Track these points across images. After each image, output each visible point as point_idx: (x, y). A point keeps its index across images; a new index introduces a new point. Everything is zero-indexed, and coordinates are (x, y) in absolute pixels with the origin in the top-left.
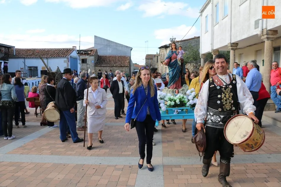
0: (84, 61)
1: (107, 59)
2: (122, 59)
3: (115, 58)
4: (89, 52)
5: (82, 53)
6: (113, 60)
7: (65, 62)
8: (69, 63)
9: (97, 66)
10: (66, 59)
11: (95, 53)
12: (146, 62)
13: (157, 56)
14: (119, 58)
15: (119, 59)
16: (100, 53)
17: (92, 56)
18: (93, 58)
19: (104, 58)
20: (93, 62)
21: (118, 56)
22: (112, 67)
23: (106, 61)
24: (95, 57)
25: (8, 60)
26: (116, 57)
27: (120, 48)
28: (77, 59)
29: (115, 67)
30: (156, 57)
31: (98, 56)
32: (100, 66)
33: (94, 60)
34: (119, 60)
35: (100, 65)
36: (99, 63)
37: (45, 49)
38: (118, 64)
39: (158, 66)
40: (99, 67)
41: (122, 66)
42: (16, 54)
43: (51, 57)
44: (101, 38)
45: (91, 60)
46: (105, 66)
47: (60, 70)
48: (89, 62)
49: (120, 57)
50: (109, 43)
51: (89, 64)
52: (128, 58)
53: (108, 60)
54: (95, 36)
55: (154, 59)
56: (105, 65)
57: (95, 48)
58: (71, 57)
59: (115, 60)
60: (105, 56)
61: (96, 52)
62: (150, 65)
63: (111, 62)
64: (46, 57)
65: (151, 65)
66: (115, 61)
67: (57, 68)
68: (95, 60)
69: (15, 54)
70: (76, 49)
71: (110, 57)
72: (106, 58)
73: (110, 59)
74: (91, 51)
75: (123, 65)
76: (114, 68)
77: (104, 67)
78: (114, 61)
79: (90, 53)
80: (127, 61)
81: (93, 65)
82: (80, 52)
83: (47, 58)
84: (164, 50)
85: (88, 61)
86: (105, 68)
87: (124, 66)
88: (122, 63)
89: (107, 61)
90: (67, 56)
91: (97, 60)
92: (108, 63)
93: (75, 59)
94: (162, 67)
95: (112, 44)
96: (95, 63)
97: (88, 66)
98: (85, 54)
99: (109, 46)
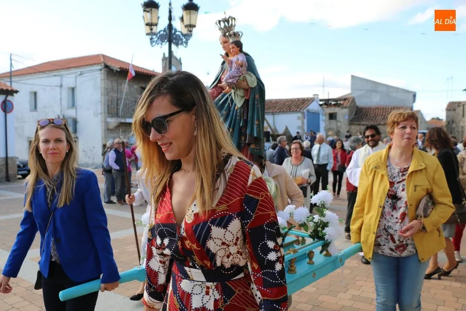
0: (332, 116)
1: (372, 112)
4: (342, 102)
5: (331, 104)
6: (381, 114)
7: (299, 118)
8: (305, 121)
9: (354, 124)
10: (300, 115)
11: (351, 104)
12: (447, 116)
13: (464, 105)
16: (361, 103)
17: (346, 107)
18: (346, 111)
19: (366, 111)
20: (347, 117)
21: (390, 108)
23: (368, 116)
24: (350, 111)
26: (386, 108)
27: (394, 94)
28: (319, 113)
29: (383, 125)
30: (462, 107)
31: (357, 107)
32: (358, 125)
33: (348, 114)
35: (357, 123)
36: (356, 120)
39: (464, 122)
40: (356, 126)
43: (279, 112)
44: (361, 78)
45: (343, 114)
47: (289, 131)
48: (339, 117)
50: (375, 87)
51: (340, 121)
53: (373, 114)
54: (353, 77)
55: (457, 110)
57: (353, 95)
58: (308, 111)
59: (384, 114)
60: (369, 108)
61: (352, 102)
62: (451, 122)
63: (377, 117)
64: (272, 112)
65: (453, 122)
67: (285, 128)
68: (350, 115)
70: (318, 98)
71: (376, 108)
72: (369, 110)
73: (375, 112)
74: (345, 99)
79: (342, 104)
81: (347, 122)
82: (327, 103)
83: (273, 114)
89: (371, 115)
90: (302, 110)
91: (355, 115)
92: (372, 120)
93: (316, 115)
95: (381, 88)
96: (351, 119)
97: (339, 124)
98: (335, 105)
99: (376, 91)
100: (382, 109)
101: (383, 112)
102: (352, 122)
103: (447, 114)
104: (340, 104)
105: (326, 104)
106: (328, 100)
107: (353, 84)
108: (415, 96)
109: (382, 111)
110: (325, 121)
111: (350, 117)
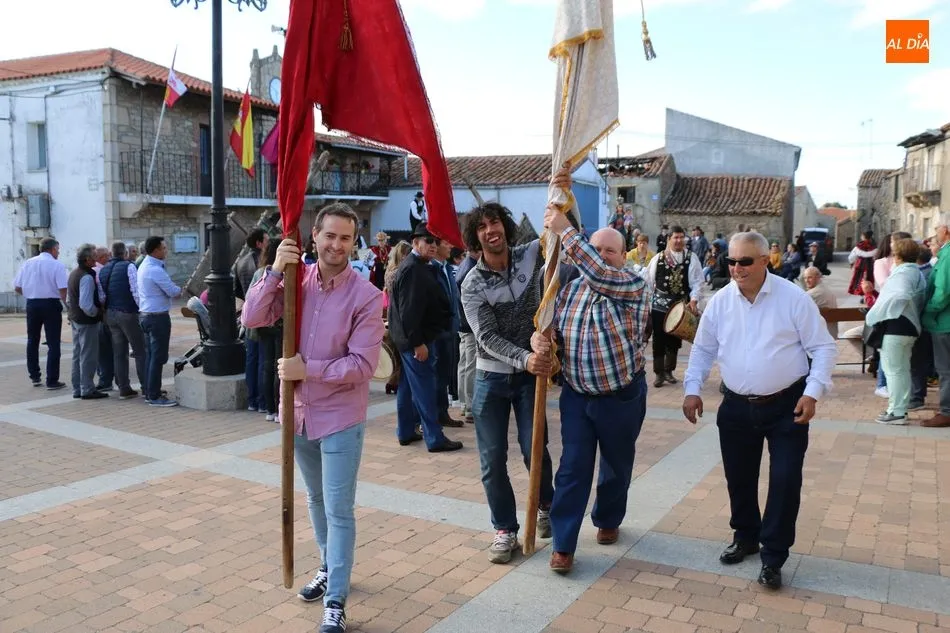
0: (626, 194)
1: (708, 189)
2: (760, 189)
3: (735, 185)
4: (646, 166)
5: (623, 168)
6: (728, 191)
9: (671, 213)
11: (665, 168)
12: (860, 200)
13: (897, 176)
14: (751, 184)
15: (748, 188)
16: (686, 168)
17: (654, 177)
18: (655, 184)
19: (696, 186)
20: (655, 197)
21: (747, 178)
22: (721, 214)
23: (701, 196)
24: (664, 186)
25: (386, 195)
26: (738, 181)
27: (757, 151)
28: (598, 188)
29: (731, 215)
30: (893, 180)
31: (678, 176)
32: (680, 213)
33: (658, 191)
34: (750, 191)
35: (678, 209)
36: (676, 204)
37: (497, 157)
38: (744, 205)
39: (897, 211)
40: (675, 216)
41: (755, 213)
42: (409, 176)
43: (509, 184)
44: (687, 115)
45: (648, 190)
46: (695, 213)
47: (530, 224)
48: (641, 198)
49: (755, 179)
50: (716, 133)
51: (643, 207)
52: (782, 185)
53: (710, 192)
54: (669, 111)
55: (883, 188)
56: (699, 210)
57: (668, 152)
59: (734, 191)
60: (702, 179)
61: (667, 165)
62: (870, 212)
63: (720, 199)
64: (495, 184)
65: (874, 210)
66: (735, 195)
67: (522, 217)
68: (663, 192)
69: (406, 176)
70: (594, 155)
71: (718, 180)
72: (704, 183)
73: (716, 188)
74: (653, 160)
75: (759, 211)
76: (727, 218)
77: (692, 214)
78: (730, 194)
79: (648, 169)
80: (778, 197)
81: (656, 210)
82: (615, 166)
83: (498, 188)
84: (921, 152)
85: (640, 196)
86: (698, 218)
87: (765, 213)
88: (757, 202)
89: (707, 193)
91: (673, 193)
92: (710, 203)
93: (590, 191)
94: (912, 216)
95: (727, 137)
96: (664, 201)
97: (640, 212)
98: (630, 170)
99: (717, 143)
100: (730, 183)
101: (732, 189)
102: (666, 208)
103: (860, 194)
104: (643, 168)
105: (611, 169)
106: (618, 161)
107: (669, 128)
108: (798, 155)
109: (729, 187)
110: (609, 205)
111: (662, 197)
